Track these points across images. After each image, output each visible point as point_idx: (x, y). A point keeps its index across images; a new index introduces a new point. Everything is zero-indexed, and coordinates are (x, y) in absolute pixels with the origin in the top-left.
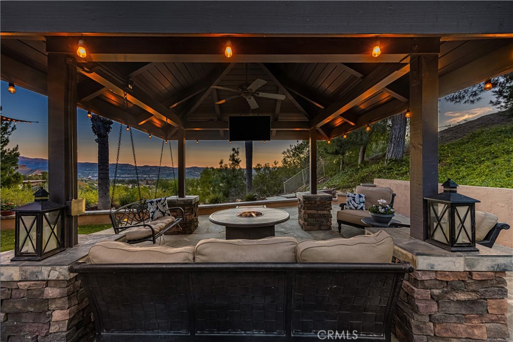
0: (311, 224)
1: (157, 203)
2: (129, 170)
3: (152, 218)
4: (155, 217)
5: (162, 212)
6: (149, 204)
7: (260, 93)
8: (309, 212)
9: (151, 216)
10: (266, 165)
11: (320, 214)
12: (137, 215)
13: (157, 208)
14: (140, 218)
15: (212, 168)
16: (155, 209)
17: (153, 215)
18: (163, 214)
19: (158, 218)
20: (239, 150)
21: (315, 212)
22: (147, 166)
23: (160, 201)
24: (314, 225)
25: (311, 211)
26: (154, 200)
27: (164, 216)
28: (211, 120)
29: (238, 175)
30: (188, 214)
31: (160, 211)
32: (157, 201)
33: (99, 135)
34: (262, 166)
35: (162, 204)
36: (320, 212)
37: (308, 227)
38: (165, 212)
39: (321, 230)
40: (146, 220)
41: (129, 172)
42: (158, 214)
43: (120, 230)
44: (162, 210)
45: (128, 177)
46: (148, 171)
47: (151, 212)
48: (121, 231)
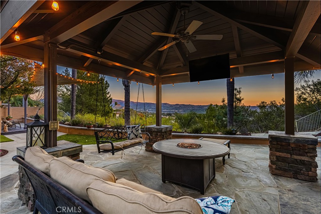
0: (280, 168)
1: (132, 128)
2: (167, 107)
3: (129, 138)
4: (131, 138)
5: (136, 135)
6: (127, 128)
7: (197, 36)
8: (278, 154)
9: (128, 137)
10: (272, 102)
11: (296, 160)
12: (116, 135)
13: (132, 132)
14: (119, 137)
15: (217, 106)
16: (131, 132)
17: (129, 136)
18: (136, 136)
19: (132, 138)
20: (241, 90)
21: (289, 156)
22: (178, 105)
23: (134, 127)
24: (285, 170)
25: (280, 154)
26: (130, 126)
27: (137, 137)
28: (179, 66)
29: (240, 112)
30: (160, 138)
31: (134, 134)
32: (132, 127)
33: (125, 86)
34: (267, 104)
35: (136, 129)
36: (296, 157)
37: (277, 172)
38: (138, 135)
39: (297, 179)
40: (123, 139)
41: (167, 108)
42: (132, 136)
43: (100, 142)
44: (135, 134)
45: (167, 111)
46: (178, 108)
47: (128, 134)
48: (101, 144)
